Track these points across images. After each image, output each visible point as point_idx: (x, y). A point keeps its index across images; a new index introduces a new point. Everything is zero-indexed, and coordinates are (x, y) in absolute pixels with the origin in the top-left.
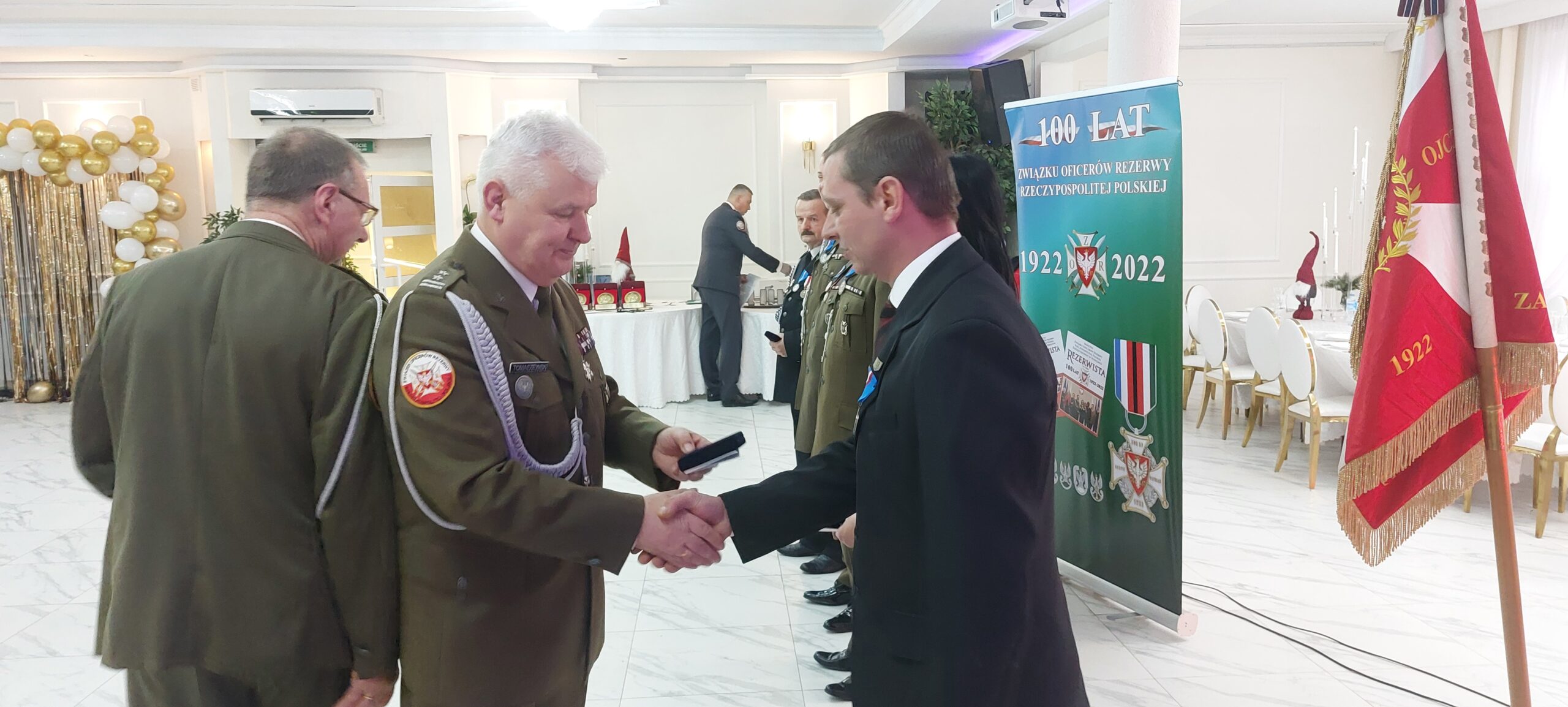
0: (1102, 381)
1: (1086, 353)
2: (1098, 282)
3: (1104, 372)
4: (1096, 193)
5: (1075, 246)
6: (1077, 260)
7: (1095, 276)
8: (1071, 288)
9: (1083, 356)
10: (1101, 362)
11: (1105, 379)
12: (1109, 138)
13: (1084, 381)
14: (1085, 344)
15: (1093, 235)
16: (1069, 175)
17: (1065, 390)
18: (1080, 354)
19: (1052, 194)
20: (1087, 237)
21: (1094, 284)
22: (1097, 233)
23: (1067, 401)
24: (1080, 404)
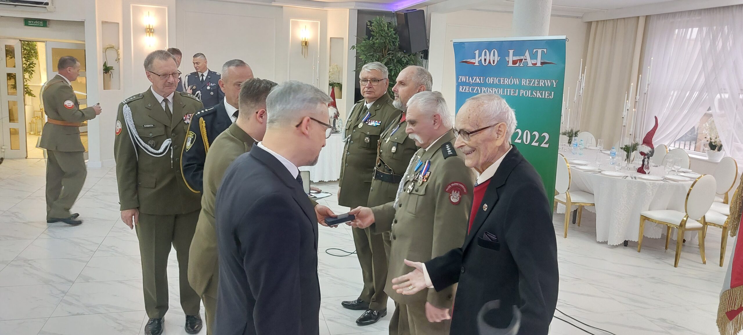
4: (508, 94)
12: (519, 65)
16: (491, 83)
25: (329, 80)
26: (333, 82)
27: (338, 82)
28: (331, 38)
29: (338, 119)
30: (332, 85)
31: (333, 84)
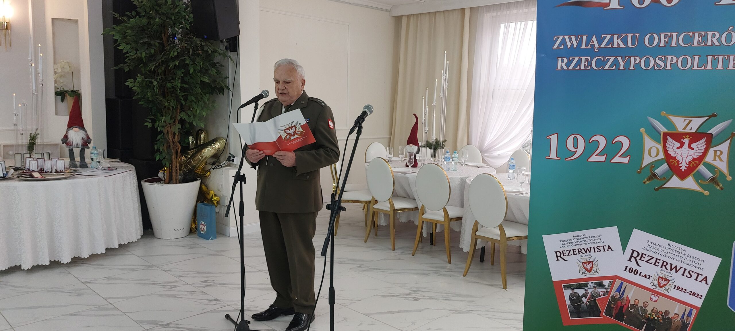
0: (703, 289)
1: (669, 255)
2: (709, 174)
3: (706, 277)
4: (720, 67)
5: (663, 129)
6: (665, 147)
7: (702, 168)
8: (648, 180)
9: (663, 258)
10: (701, 267)
11: (708, 287)
13: (661, 287)
14: (669, 245)
15: (707, 118)
16: (662, 45)
17: (619, 295)
18: (656, 256)
19: (622, 67)
20: (691, 121)
21: (699, 178)
22: (714, 115)
23: (622, 308)
24: (649, 311)
25: (55, 86)
26: (63, 88)
27: (73, 90)
28: (53, 20)
29: (89, 148)
30: (61, 94)
31: (63, 92)
